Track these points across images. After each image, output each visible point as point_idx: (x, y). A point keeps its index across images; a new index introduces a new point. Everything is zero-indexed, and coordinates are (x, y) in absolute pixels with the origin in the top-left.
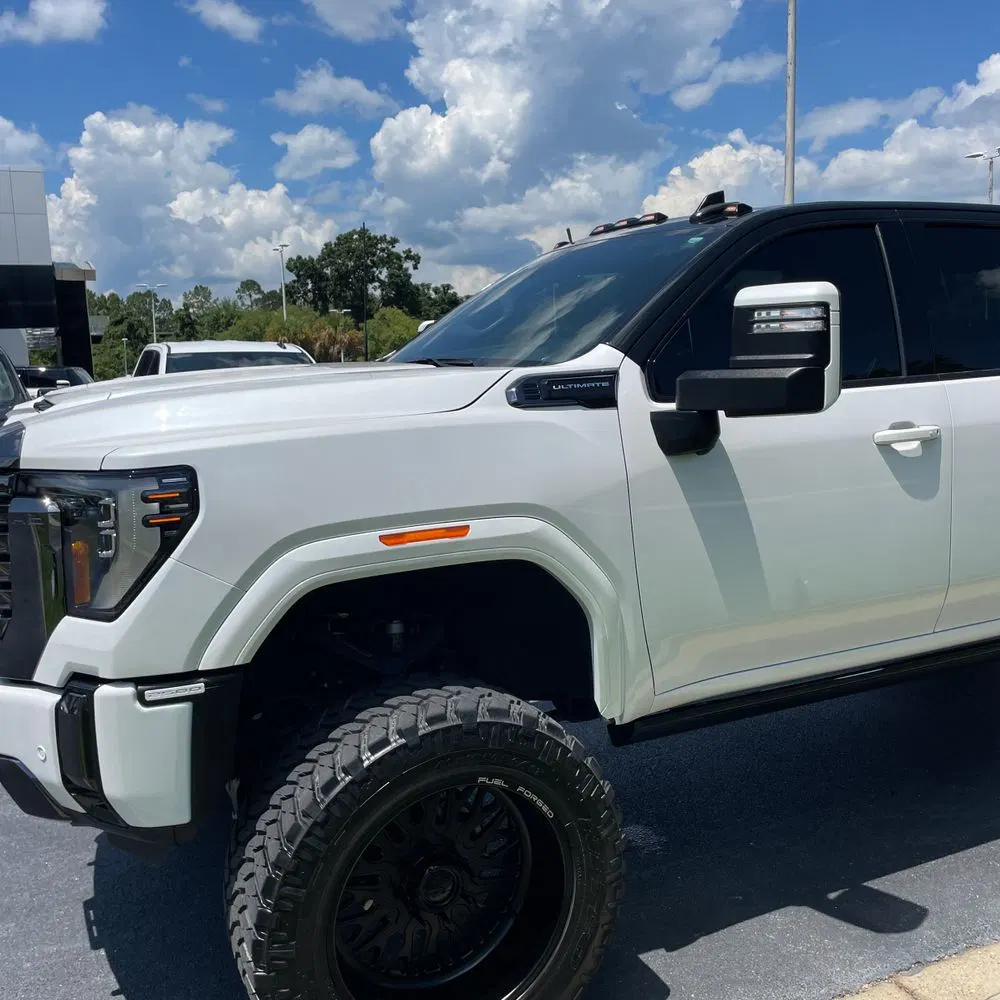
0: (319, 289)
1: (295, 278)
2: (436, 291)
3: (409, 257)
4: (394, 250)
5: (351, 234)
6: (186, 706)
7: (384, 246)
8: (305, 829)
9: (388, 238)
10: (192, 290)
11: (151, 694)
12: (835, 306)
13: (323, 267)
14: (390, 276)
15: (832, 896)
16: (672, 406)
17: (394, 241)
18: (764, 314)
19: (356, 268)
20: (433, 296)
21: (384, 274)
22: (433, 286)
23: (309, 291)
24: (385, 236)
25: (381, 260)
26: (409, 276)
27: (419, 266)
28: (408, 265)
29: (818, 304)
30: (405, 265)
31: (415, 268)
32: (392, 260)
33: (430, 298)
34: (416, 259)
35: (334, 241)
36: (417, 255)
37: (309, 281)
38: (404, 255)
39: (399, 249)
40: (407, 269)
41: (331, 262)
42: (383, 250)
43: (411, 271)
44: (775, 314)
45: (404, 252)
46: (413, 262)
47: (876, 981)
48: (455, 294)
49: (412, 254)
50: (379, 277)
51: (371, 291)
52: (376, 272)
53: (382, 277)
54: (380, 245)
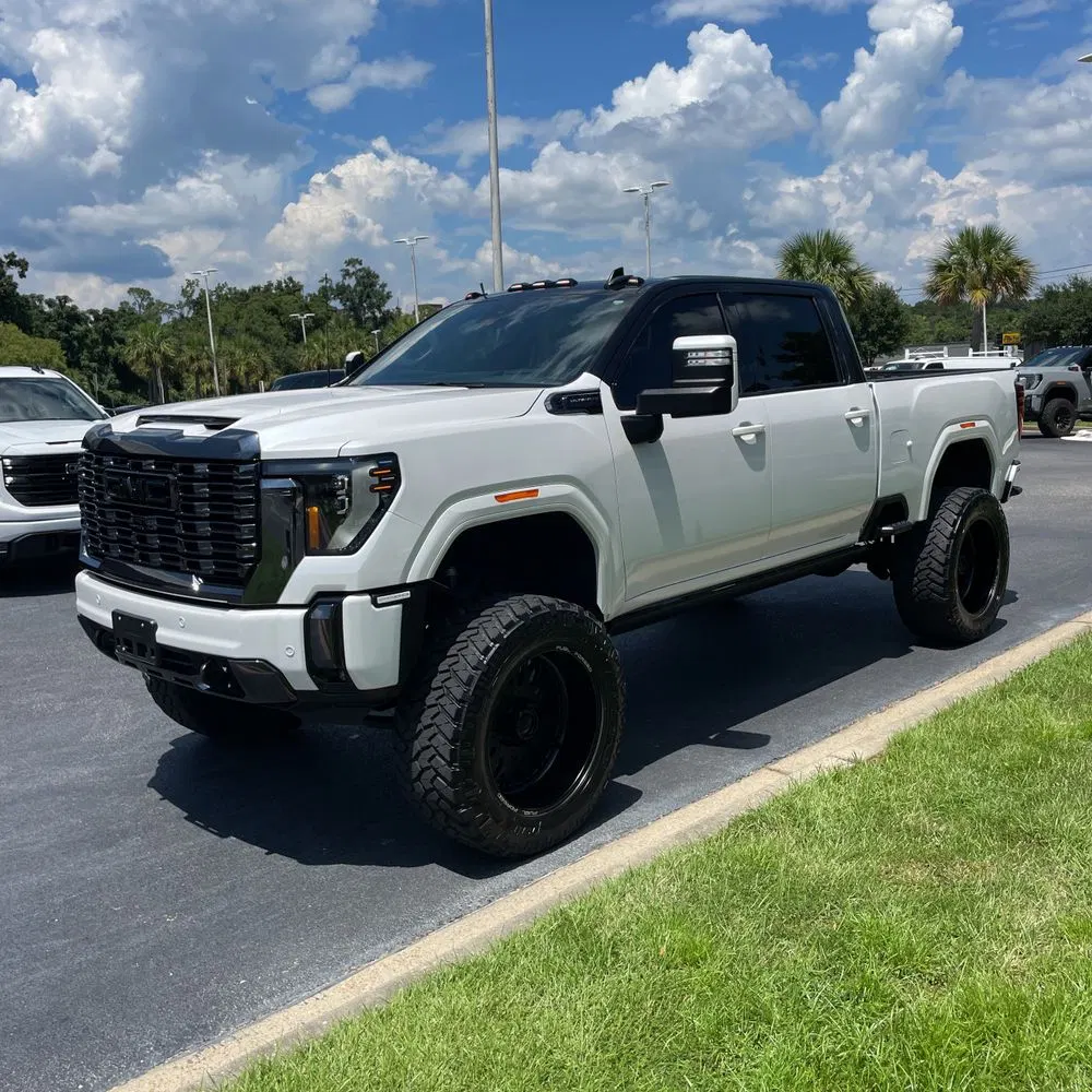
2: (50, 303)
3: (12, 262)
6: (399, 606)
8: (477, 677)
11: (381, 599)
12: (735, 350)
15: (711, 737)
16: (633, 412)
18: (694, 355)
20: (47, 309)
22: (46, 298)
26: (15, 286)
27: (26, 273)
28: (13, 272)
29: (726, 349)
31: (22, 275)
33: (42, 312)
34: (23, 266)
36: (23, 260)
38: (6, 260)
40: (11, 277)
43: (16, 279)
44: (701, 354)
45: (6, 257)
46: (19, 269)
47: (757, 769)
48: (75, 308)
49: (17, 259)
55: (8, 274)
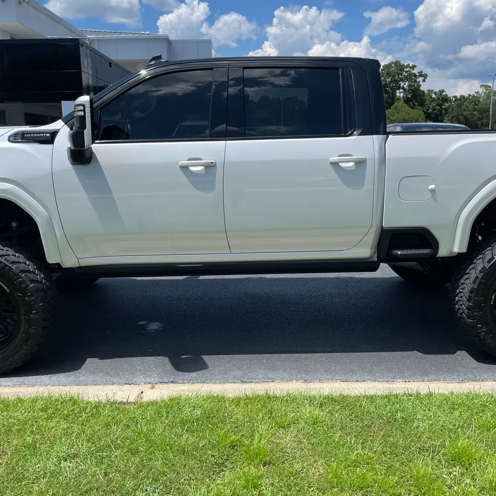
2: (436, 93)
3: (421, 75)
4: (413, 72)
5: (390, 64)
7: (407, 70)
9: (411, 65)
14: (409, 86)
17: (414, 67)
19: (391, 81)
20: (434, 96)
21: (406, 85)
22: (434, 91)
24: (409, 64)
25: (406, 77)
26: (420, 86)
27: (426, 80)
28: (420, 79)
30: (418, 80)
31: (424, 81)
32: (411, 77)
33: (431, 97)
34: (425, 76)
36: (426, 74)
38: (418, 75)
39: (416, 71)
40: (419, 82)
42: (407, 72)
43: (421, 83)
45: (418, 73)
46: (423, 78)
48: (446, 95)
49: (423, 73)
50: (403, 86)
51: (398, 94)
52: (402, 84)
53: (405, 86)
54: (405, 69)
55: (418, 81)
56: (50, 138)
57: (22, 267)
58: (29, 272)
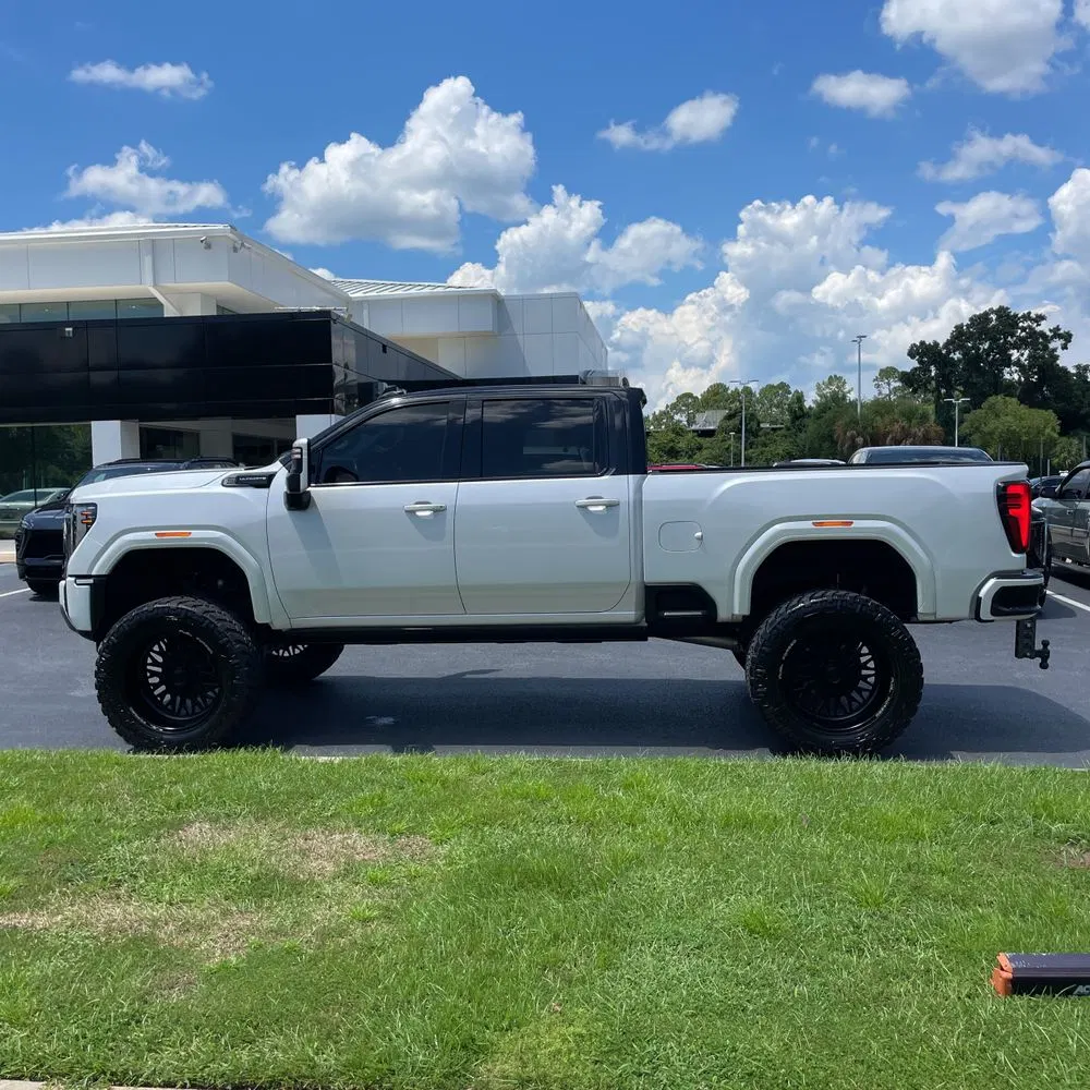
0: (943, 376)
1: (917, 365)
3: (1056, 335)
4: (1038, 329)
5: (986, 315)
6: (88, 587)
7: (1025, 325)
9: (1033, 315)
10: (826, 380)
11: (79, 582)
13: (949, 352)
14: (1032, 358)
17: (1040, 318)
19: (991, 350)
21: (1024, 356)
23: (933, 378)
24: (1029, 313)
25: (1022, 340)
26: (1057, 357)
27: (1069, 345)
28: (1056, 344)
30: (1051, 346)
31: (1065, 347)
32: (1036, 340)
34: (1066, 338)
35: (967, 322)
36: (1068, 333)
37: (933, 368)
38: (1050, 334)
39: (1045, 327)
40: (1055, 350)
41: (959, 345)
42: (1023, 329)
43: (1059, 352)
45: (1050, 331)
46: (1062, 341)
49: (1061, 332)
50: (1019, 360)
51: (1007, 376)
52: (1015, 354)
53: (1023, 359)
54: (1021, 324)
56: (266, 482)
57: (228, 625)
58: (235, 631)
